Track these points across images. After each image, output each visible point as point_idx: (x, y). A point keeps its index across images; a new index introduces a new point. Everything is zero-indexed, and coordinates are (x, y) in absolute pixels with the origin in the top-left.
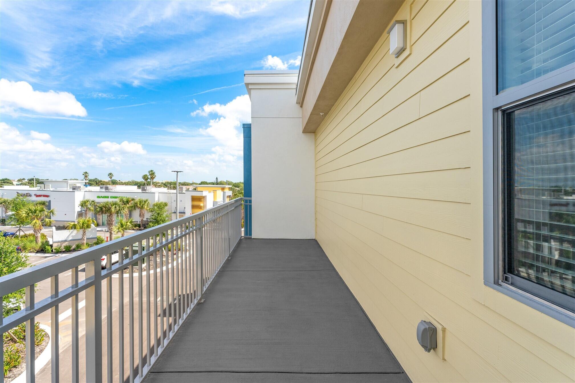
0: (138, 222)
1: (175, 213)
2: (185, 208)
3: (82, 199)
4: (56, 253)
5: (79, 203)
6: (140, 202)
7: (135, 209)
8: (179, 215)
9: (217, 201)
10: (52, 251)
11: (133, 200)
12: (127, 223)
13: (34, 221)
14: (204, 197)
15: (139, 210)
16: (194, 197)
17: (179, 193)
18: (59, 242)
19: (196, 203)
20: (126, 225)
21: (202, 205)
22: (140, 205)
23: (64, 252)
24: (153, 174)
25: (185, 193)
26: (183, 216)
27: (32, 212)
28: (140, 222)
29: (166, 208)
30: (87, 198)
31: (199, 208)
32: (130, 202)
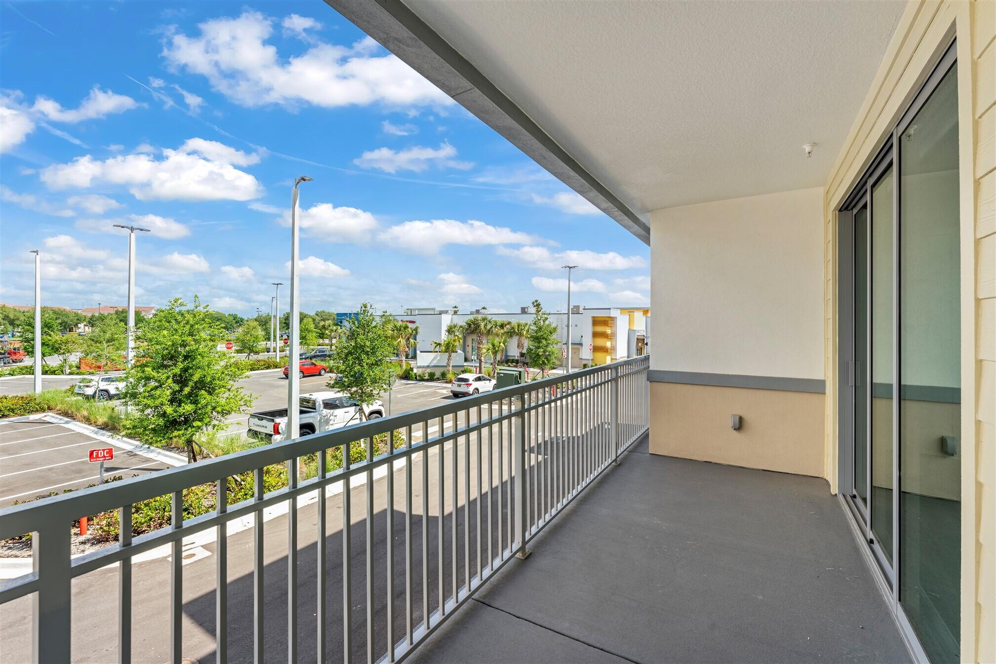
0: (515, 356)
1: (566, 344)
2: (582, 337)
3: (449, 323)
4: (420, 381)
5: (446, 329)
6: (518, 326)
7: (511, 336)
8: (572, 348)
9: (635, 329)
10: (416, 378)
11: (509, 323)
12: (500, 343)
13: (399, 340)
14: (613, 319)
15: (517, 338)
16: (596, 319)
17: (572, 314)
18: (423, 367)
19: (600, 329)
20: (499, 346)
21: (609, 331)
22: (518, 331)
23: (427, 380)
24: (538, 305)
25: (582, 314)
26: (579, 349)
27: (397, 330)
28: (518, 356)
29: (554, 336)
30: (455, 322)
31: (605, 337)
32: (505, 326)
